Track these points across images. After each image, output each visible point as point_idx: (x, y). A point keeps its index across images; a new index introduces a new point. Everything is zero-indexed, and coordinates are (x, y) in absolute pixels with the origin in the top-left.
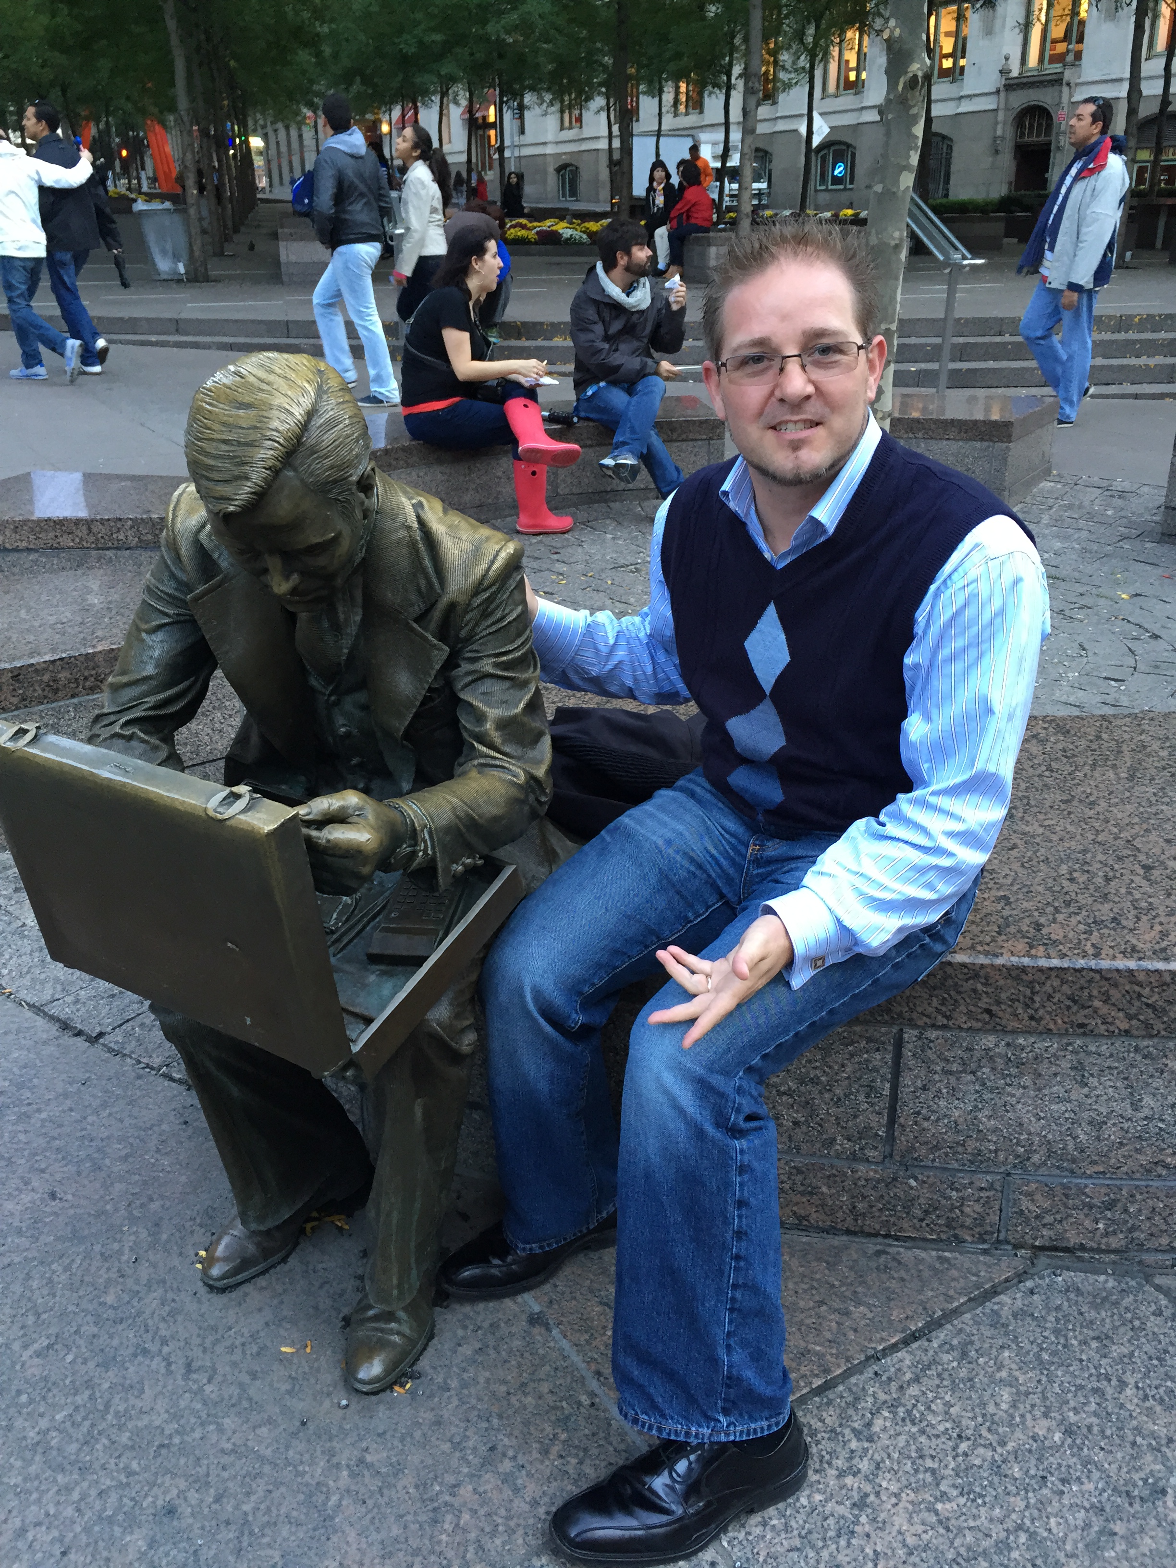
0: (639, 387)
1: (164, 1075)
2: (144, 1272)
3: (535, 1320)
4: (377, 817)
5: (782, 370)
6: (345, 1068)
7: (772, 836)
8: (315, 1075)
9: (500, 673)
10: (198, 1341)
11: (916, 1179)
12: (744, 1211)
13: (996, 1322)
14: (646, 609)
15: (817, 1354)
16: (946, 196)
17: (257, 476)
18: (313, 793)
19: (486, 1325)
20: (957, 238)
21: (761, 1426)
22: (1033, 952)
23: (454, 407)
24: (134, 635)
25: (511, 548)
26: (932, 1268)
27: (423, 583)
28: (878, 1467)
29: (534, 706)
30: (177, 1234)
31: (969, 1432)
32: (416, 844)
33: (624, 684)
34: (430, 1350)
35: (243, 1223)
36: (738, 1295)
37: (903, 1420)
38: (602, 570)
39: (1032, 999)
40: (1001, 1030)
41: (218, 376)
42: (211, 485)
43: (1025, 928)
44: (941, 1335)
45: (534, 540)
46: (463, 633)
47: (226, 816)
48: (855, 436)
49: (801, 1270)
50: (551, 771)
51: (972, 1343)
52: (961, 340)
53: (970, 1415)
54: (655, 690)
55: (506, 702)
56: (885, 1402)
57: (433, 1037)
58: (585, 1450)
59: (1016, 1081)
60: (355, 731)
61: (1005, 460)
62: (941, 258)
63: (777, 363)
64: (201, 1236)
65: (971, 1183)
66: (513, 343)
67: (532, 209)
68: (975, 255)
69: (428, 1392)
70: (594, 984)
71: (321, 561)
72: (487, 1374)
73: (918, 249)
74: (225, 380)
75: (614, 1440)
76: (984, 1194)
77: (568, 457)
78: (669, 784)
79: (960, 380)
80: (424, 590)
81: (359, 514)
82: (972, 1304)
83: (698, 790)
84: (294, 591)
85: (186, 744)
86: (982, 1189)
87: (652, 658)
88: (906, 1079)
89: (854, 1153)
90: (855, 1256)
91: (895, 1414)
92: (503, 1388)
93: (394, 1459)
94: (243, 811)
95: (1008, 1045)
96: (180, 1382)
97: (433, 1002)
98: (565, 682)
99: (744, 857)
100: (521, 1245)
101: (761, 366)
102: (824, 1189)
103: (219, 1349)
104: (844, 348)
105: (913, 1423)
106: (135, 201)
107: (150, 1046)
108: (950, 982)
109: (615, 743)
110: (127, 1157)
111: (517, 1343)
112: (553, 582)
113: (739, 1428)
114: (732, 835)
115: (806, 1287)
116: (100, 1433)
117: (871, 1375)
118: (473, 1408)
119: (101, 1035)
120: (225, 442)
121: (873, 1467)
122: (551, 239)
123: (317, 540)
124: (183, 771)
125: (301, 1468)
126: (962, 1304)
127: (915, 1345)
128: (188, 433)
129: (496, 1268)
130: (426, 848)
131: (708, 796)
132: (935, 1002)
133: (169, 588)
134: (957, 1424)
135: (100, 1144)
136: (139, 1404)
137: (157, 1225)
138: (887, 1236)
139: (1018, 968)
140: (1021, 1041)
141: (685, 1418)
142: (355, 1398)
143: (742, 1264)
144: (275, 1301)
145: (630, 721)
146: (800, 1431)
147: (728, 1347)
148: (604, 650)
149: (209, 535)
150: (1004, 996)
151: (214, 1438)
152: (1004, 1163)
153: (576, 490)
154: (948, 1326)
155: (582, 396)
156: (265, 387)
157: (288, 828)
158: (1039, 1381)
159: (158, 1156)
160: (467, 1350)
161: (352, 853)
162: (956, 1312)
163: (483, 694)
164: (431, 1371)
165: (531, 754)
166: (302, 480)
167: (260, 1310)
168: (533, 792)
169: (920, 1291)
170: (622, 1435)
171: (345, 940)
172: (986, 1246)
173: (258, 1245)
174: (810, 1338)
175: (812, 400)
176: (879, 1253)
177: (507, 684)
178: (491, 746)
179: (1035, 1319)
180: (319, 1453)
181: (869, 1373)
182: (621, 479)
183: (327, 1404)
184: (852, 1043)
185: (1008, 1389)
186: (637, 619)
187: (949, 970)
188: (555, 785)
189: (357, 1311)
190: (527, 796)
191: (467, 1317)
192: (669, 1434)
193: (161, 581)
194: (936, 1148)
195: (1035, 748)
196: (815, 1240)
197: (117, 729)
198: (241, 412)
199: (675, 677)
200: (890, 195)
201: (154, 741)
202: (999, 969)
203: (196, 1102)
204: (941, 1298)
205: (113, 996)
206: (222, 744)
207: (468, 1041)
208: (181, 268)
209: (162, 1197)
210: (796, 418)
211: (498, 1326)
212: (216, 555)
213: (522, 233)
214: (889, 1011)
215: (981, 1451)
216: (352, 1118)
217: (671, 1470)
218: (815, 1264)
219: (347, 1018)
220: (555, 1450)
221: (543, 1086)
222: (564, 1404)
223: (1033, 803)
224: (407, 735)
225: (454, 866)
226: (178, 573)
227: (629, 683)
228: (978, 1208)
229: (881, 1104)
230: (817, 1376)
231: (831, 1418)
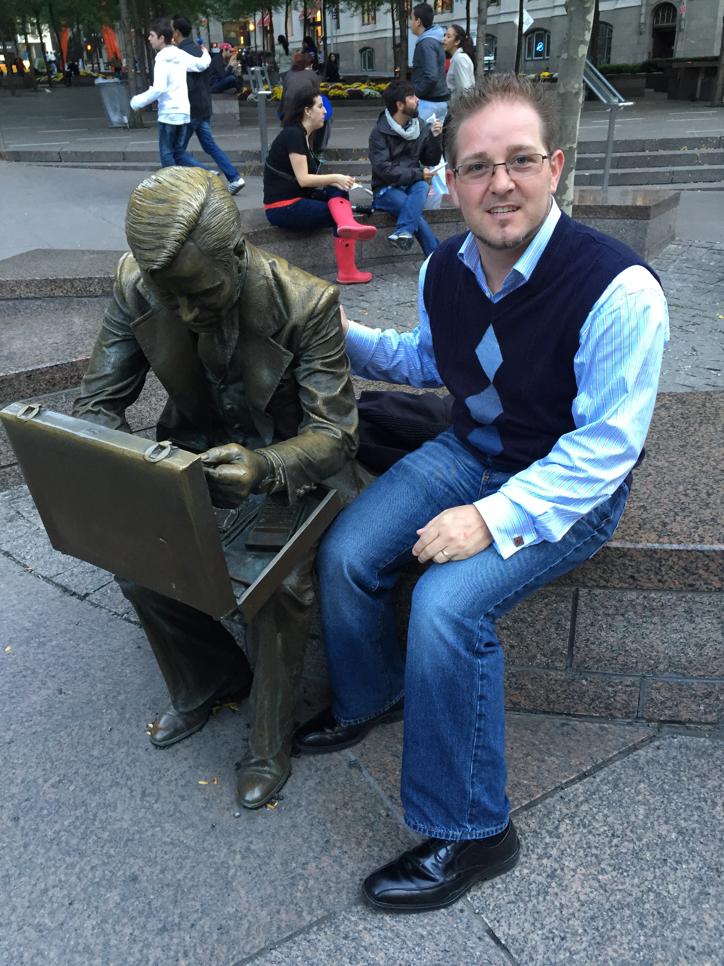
0: (413, 189)
1: (126, 619)
2: (116, 736)
3: (353, 765)
4: (250, 459)
5: (494, 173)
6: (233, 614)
7: (497, 471)
8: (215, 618)
9: (324, 369)
10: (149, 778)
11: (586, 680)
12: (483, 702)
13: (636, 766)
14: (416, 329)
15: (525, 785)
16: (608, 62)
17: (171, 245)
18: (211, 446)
19: (322, 768)
20: (616, 89)
21: (491, 830)
22: (661, 540)
23: (297, 203)
24: (99, 349)
25: (331, 290)
26: (596, 734)
27: (276, 313)
28: (563, 854)
29: (347, 390)
30: (136, 714)
31: (619, 833)
32: (274, 477)
33: (403, 375)
34: (289, 783)
35: (175, 708)
36: (479, 752)
37: (578, 825)
38: (390, 306)
39: (660, 569)
40: (639, 588)
41: (145, 182)
42: (142, 252)
43: (656, 526)
44: (602, 774)
45: (348, 288)
46: (302, 345)
47: (156, 460)
48: (542, 216)
49: (515, 735)
50: (358, 430)
51: (620, 779)
52: (618, 155)
53: (620, 822)
54: (422, 379)
55: (329, 388)
56: (567, 814)
57: (287, 595)
58: (384, 843)
59: (649, 620)
60: (236, 407)
61: (645, 231)
62: (605, 102)
63: (490, 170)
64: (150, 715)
65: (621, 682)
66: (334, 162)
67: (345, 77)
68: (627, 100)
69: (288, 808)
70: (386, 563)
71: (213, 300)
72: (324, 797)
73: (591, 96)
74: (149, 185)
75: (401, 837)
76: (629, 689)
77: (368, 235)
78: (432, 438)
79: (617, 180)
80: (277, 318)
81: (235, 269)
82: (622, 755)
83: (450, 441)
84: (196, 319)
85: (134, 417)
86: (627, 686)
87: (421, 360)
88: (580, 619)
89: (548, 665)
90: (549, 726)
91: (573, 821)
92: (333, 806)
93: (268, 848)
94: (166, 457)
95: (645, 597)
96: (139, 802)
97: (287, 574)
98: (366, 374)
99: (479, 483)
100: (343, 721)
101: (480, 172)
102: (530, 686)
103: (162, 783)
104: (534, 158)
105: (584, 827)
106: (97, 77)
107: (117, 602)
108: (608, 559)
109: (397, 413)
110: (104, 668)
111: (341, 779)
112: (360, 314)
113: (478, 832)
114: (473, 470)
115: (518, 745)
116: (91, 832)
117: (558, 798)
118: (315, 817)
119: (87, 595)
120: (150, 224)
121: (559, 853)
122: (357, 95)
123: (208, 287)
124: (131, 433)
125: (212, 853)
126: (614, 756)
127: (585, 780)
128: (127, 219)
129: (328, 734)
130: (280, 479)
131: (457, 446)
132: (599, 572)
133: (119, 319)
134: (612, 827)
135: (88, 661)
136: (114, 814)
137: (123, 708)
138: (568, 714)
139: (651, 550)
140: (653, 595)
141: (445, 825)
142: (244, 811)
143: (481, 734)
144: (195, 754)
145: (409, 399)
146: (515, 832)
147: (473, 783)
148: (390, 354)
149: (143, 285)
150: (642, 568)
151: (159, 835)
152: (642, 670)
153: (373, 256)
154: (606, 769)
155: (377, 196)
156: (174, 189)
157: (195, 467)
158: (662, 802)
159: (122, 667)
160: (311, 783)
161: (235, 482)
162: (611, 760)
163: (316, 382)
164: (289, 795)
165: (346, 420)
166: (199, 248)
167: (186, 759)
168: (347, 443)
169: (589, 748)
170: (406, 834)
171: (232, 536)
172: (629, 720)
173: (184, 720)
174: (521, 775)
175: (513, 193)
176: (563, 725)
177: (330, 376)
178: (321, 416)
179: (660, 764)
180: (222, 844)
181: (557, 796)
182: (402, 248)
183: (227, 814)
184: (547, 597)
185: (643, 806)
186: (411, 335)
187: (608, 552)
188: (361, 440)
189: (245, 760)
190: (343, 447)
191: (311, 763)
192: (436, 835)
193: (113, 314)
194: (600, 661)
195: (663, 413)
196: (523, 716)
197: (89, 407)
198: (160, 205)
199: (435, 371)
200: (572, 60)
201: (112, 414)
202: (639, 551)
203: (145, 635)
204: (602, 752)
205: (94, 571)
206: (156, 417)
207: (308, 598)
208: (126, 120)
209: (126, 692)
210: (503, 204)
211: (330, 769)
212: (147, 297)
213: (338, 92)
214: (570, 578)
215: (626, 843)
216: (239, 644)
217: (436, 854)
218: (524, 731)
219: (233, 583)
220: (365, 842)
221: (355, 625)
222: (370, 815)
223: (661, 447)
224: (268, 409)
225: (298, 491)
226: (124, 309)
227: (406, 374)
228: (625, 697)
229: (565, 635)
230: (525, 798)
231: (533, 823)
